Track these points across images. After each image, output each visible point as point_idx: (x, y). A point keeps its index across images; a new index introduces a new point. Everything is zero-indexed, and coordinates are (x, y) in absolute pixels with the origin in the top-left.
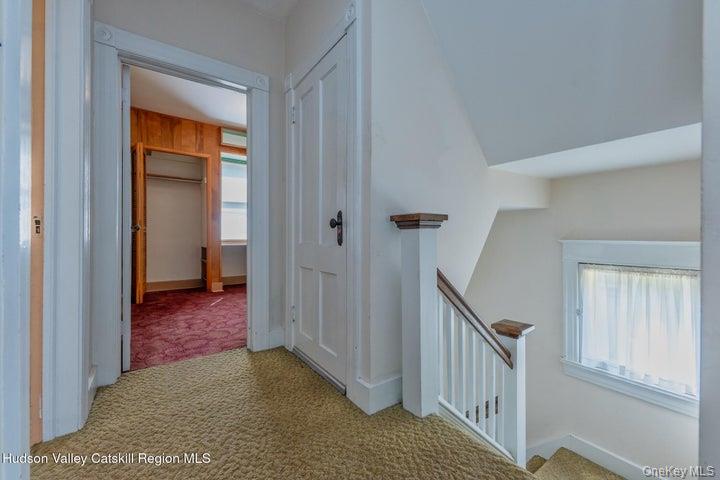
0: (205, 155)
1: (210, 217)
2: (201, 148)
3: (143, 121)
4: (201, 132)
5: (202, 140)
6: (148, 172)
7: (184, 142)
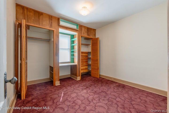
0: (53, 29)
1: (55, 54)
2: (51, 26)
3: (26, 12)
4: (51, 20)
5: (52, 23)
6: (28, 36)
7: (44, 23)
